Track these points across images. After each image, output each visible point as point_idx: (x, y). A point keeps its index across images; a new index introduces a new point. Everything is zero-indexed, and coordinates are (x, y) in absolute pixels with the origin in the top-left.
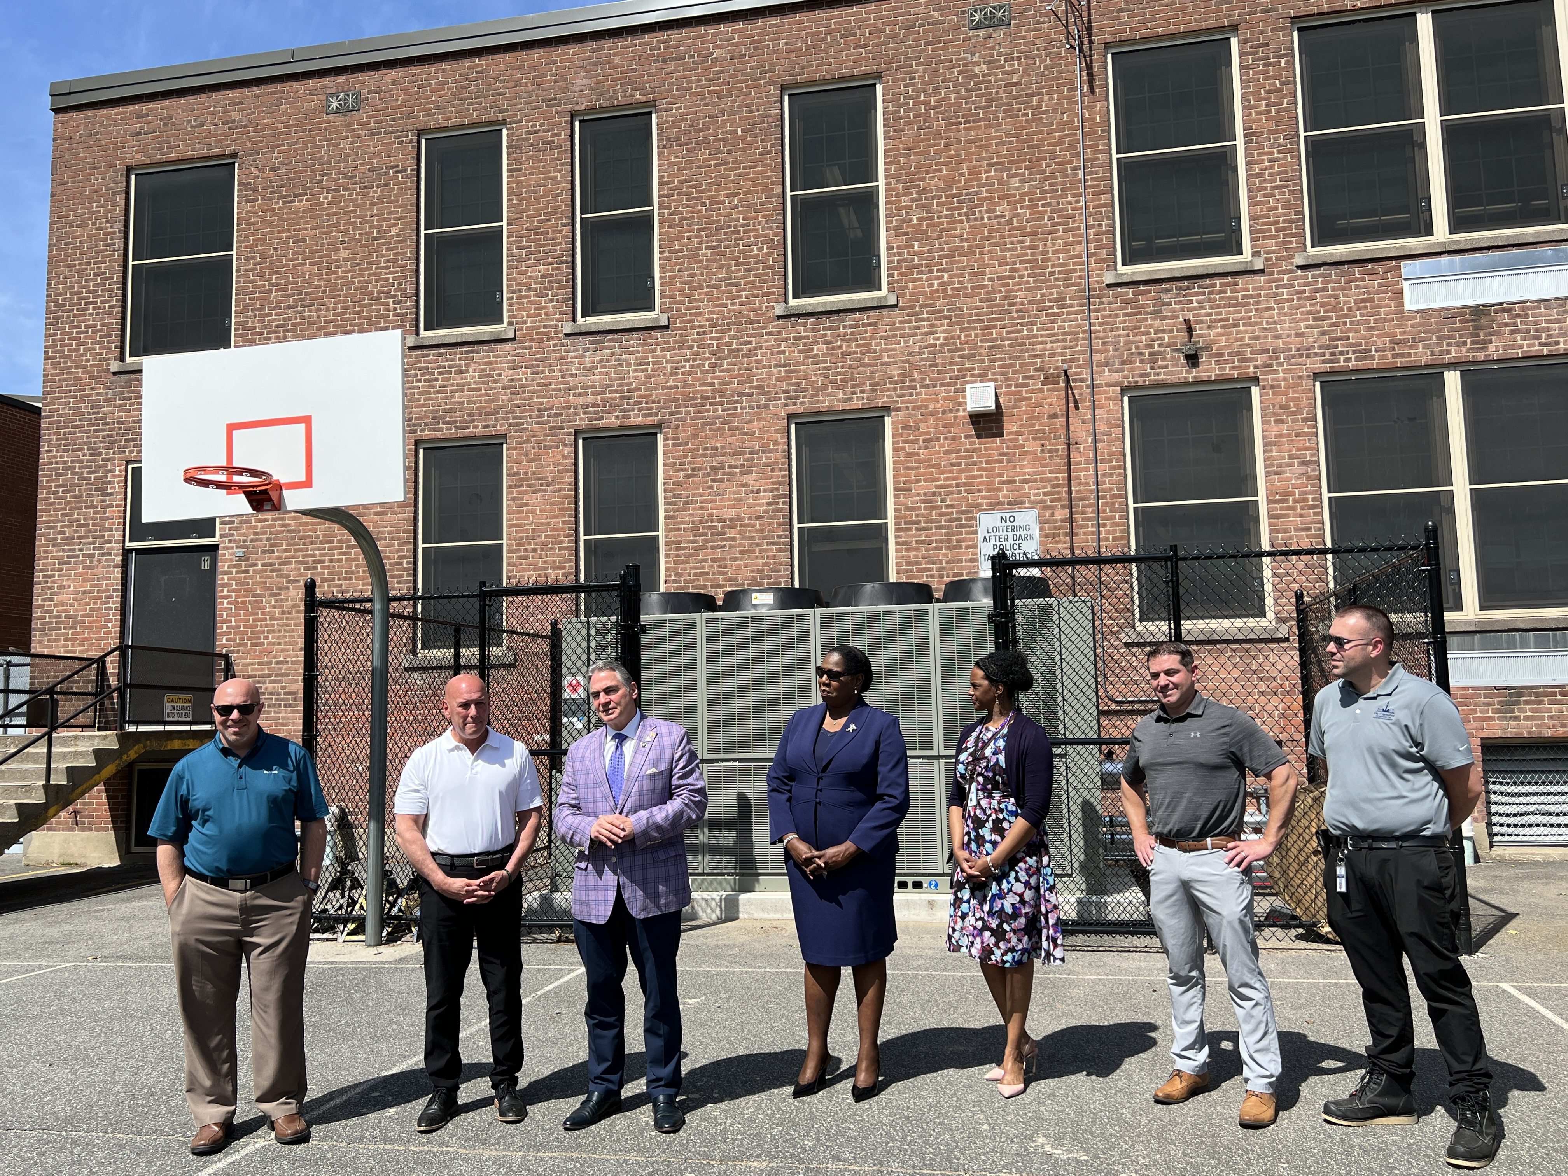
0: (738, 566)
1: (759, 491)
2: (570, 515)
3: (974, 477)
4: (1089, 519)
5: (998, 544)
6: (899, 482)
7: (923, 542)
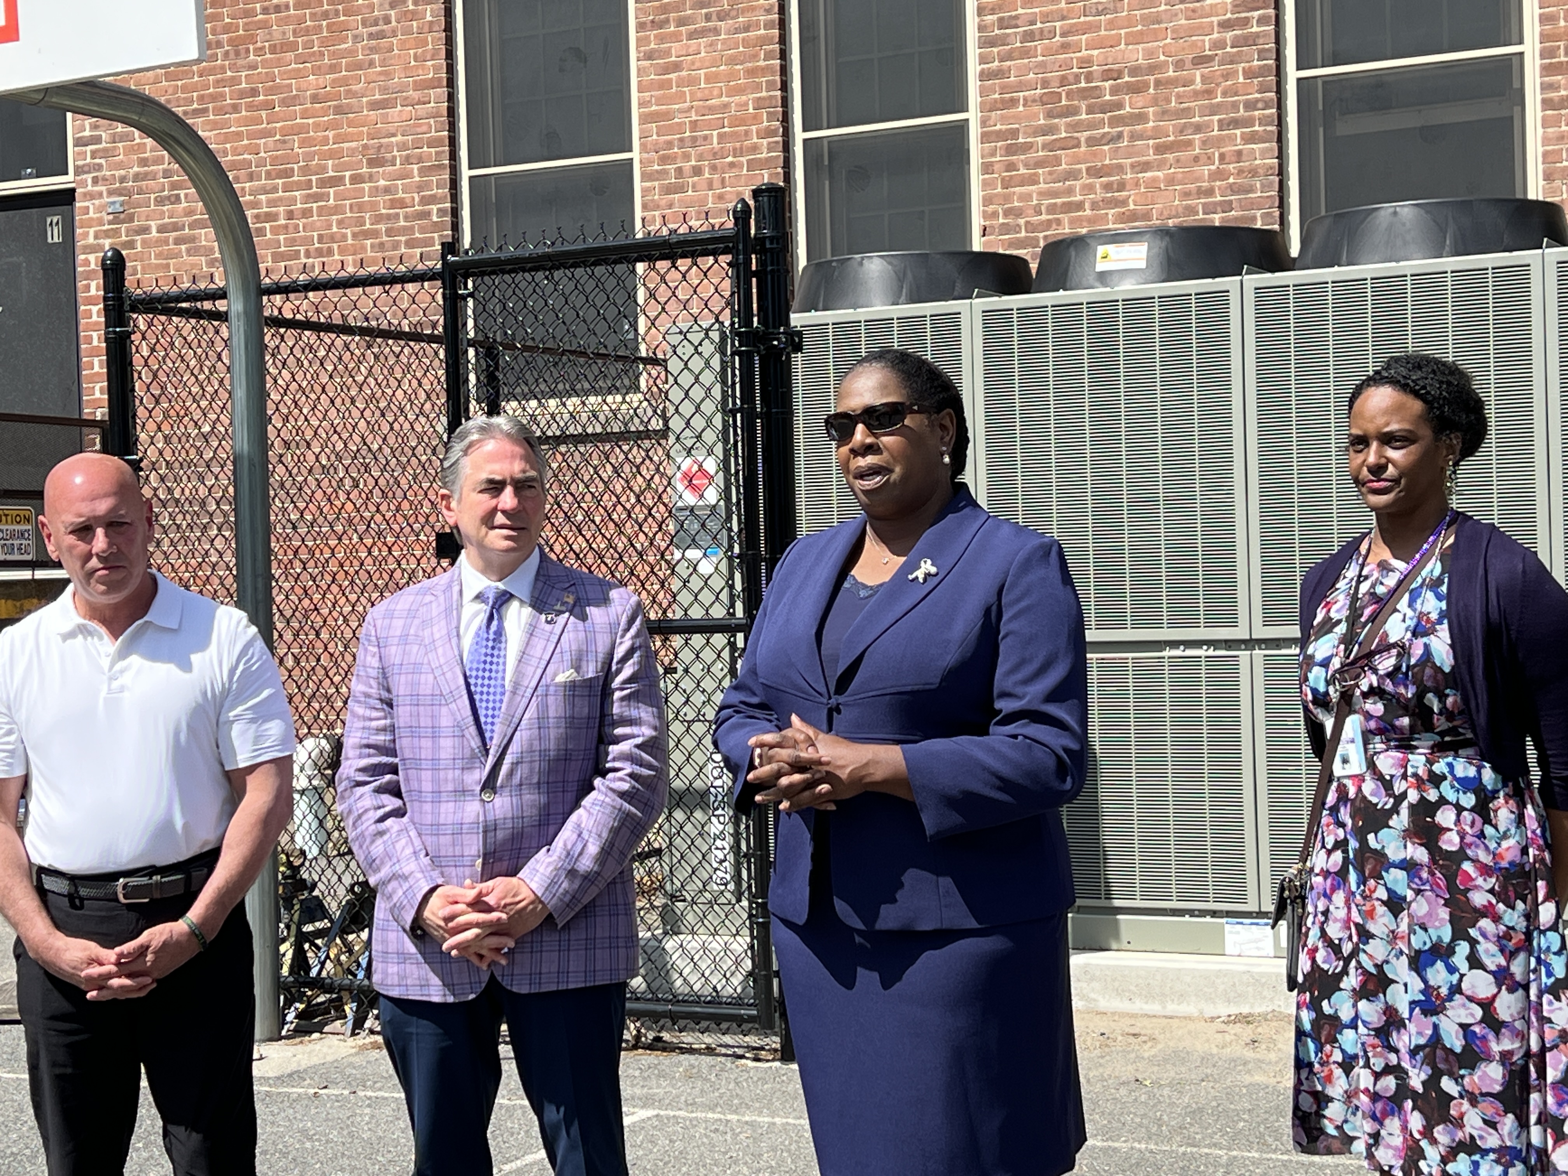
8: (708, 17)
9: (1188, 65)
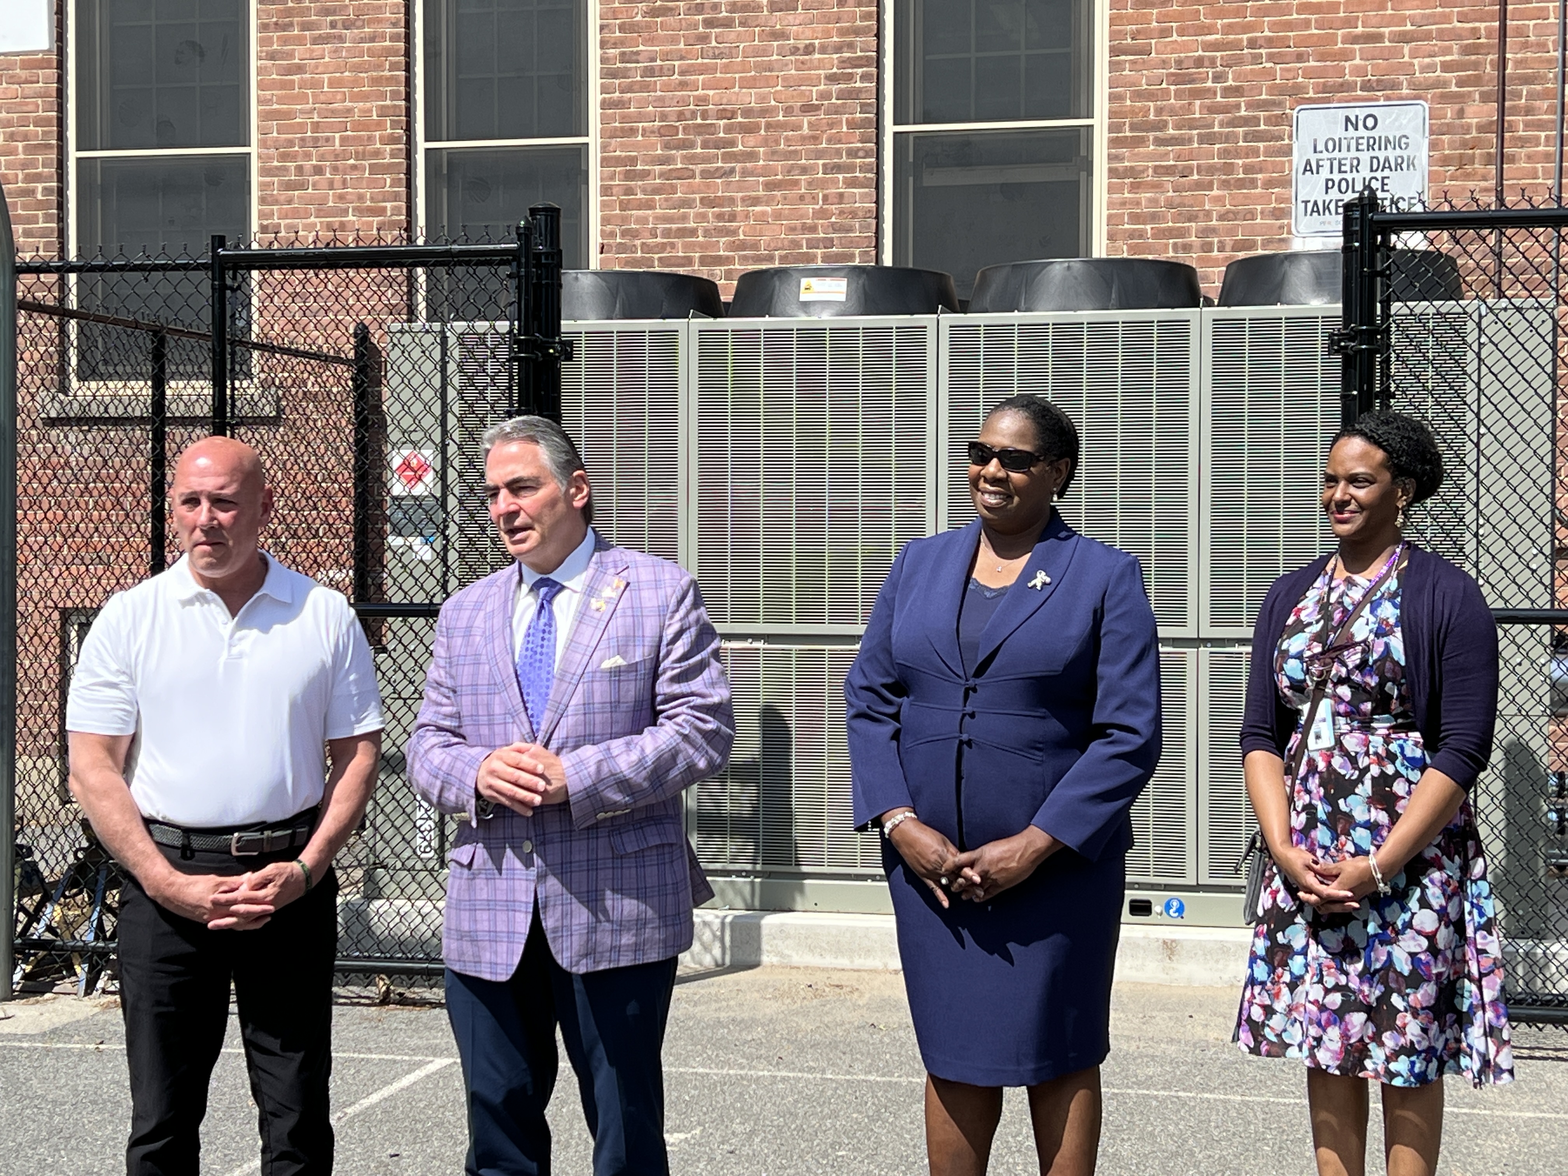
0: (761, 218)
1: (809, 50)
2: (395, 95)
3: (1289, 26)
4: (1540, 126)
5: (1336, 177)
6: (1122, 35)
7: (1169, 171)
8: (333, 25)
9: (797, 111)
